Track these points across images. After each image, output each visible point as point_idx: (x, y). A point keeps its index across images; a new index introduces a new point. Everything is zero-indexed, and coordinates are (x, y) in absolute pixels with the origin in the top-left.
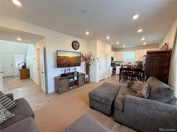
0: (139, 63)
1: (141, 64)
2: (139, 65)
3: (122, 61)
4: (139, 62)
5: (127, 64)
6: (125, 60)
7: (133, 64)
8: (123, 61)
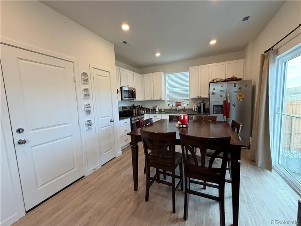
0: (200, 104)
1: (204, 105)
2: (199, 108)
3: (158, 99)
4: (200, 99)
5: (171, 105)
6: (166, 97)
7: (185, 105)
8: (161, 101)
